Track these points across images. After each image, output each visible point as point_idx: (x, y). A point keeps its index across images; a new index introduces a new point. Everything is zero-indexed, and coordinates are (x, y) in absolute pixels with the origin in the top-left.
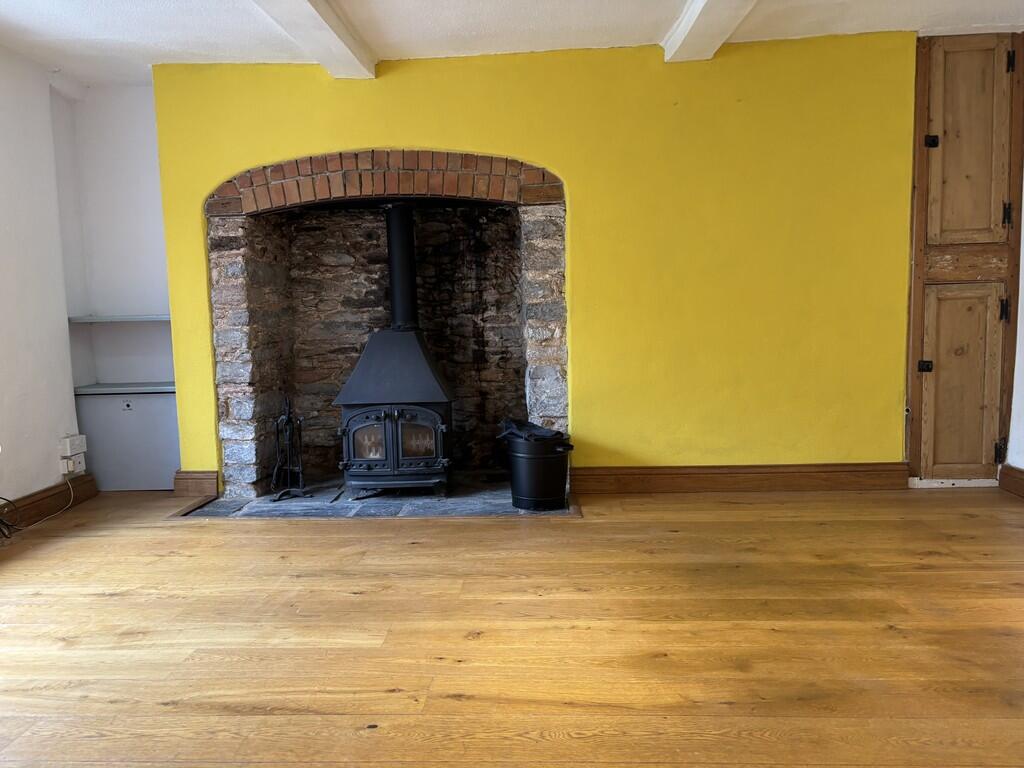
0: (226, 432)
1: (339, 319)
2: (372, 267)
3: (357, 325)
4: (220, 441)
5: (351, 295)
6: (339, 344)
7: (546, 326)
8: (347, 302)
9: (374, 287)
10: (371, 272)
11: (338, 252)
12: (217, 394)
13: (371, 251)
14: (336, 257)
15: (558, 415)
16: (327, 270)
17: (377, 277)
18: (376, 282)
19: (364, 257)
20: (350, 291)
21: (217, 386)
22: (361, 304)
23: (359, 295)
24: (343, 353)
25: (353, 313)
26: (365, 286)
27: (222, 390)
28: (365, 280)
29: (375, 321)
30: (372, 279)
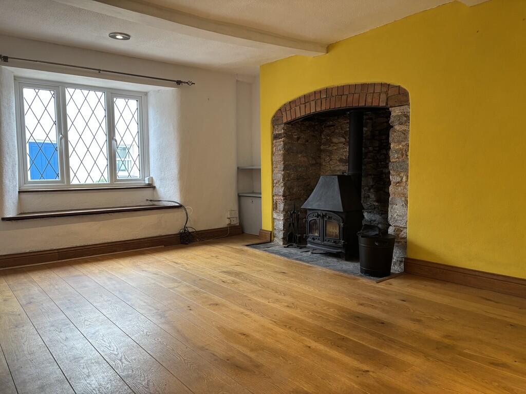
0: (275, 216)
1: (337, 168)
4: (273, 219)
5: (343, 157)
7: (399, 175)
8: (341, 160)
11: (339, 137)
12: (273, 199)
14: (338, 139)
15: (402, 226)
16: (334, 145)
20: (342, 155)
21: (273, 196)
22: (346, 161)
23: (345, 157)
25: (343, 166)
27: (275, 198)
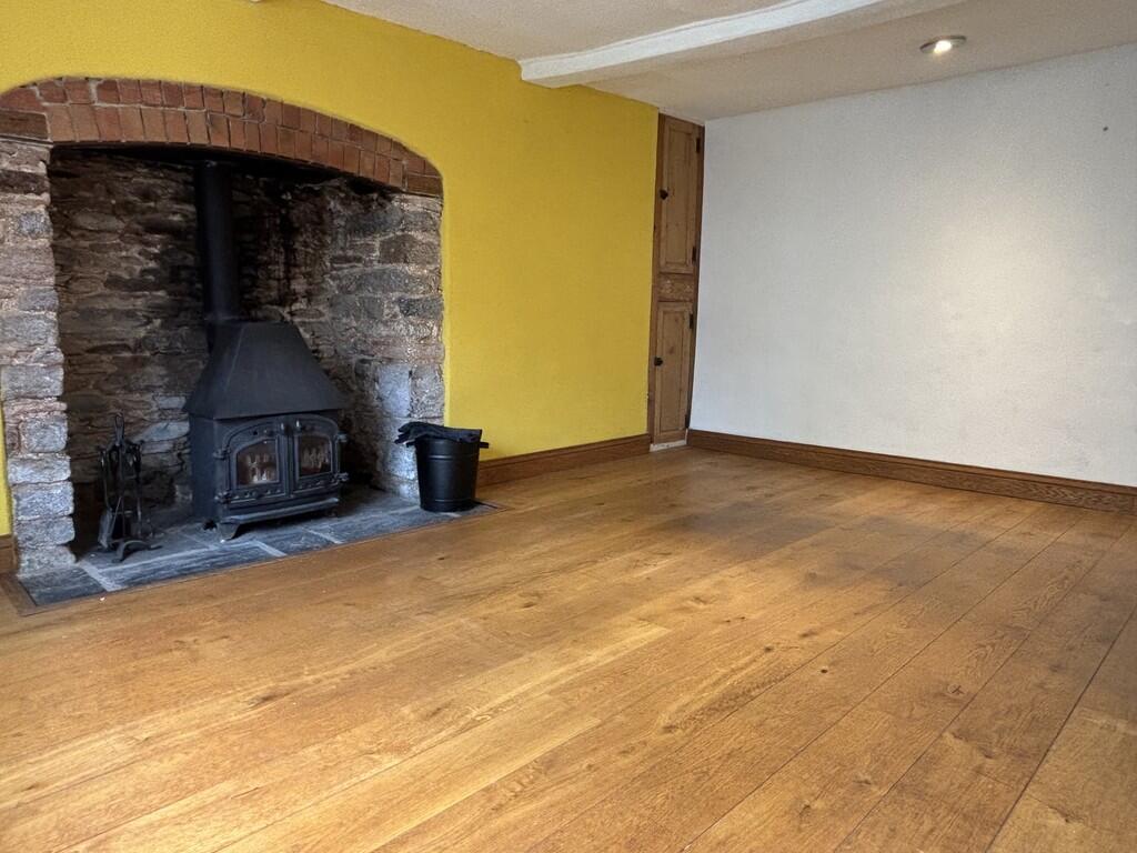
0: (20, 474)
1: (101, 305)
2: (149, 237)
3: (130, 314)
4: (11, 487)
5: (119, 273)
6: (102, 339)
7: (426, 324)
8: (114, 282)
9: (152, 265)
10: (148, 244)
11: (100, 212)
13: (148, 216)
14: (95, 217)
15: (436, 415)
17: (156, 251)
18: (156, 257)
19: (139, 223)
20: (117, 266)
22: (135, 286)
23: (131, 274)
24: (109, 352)
25: (122, 298)
26: (140, 263)
28: (140, 254)
29: (156, 310)
30: (150, 253)
